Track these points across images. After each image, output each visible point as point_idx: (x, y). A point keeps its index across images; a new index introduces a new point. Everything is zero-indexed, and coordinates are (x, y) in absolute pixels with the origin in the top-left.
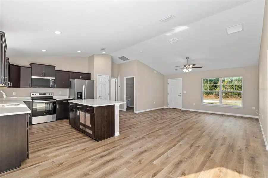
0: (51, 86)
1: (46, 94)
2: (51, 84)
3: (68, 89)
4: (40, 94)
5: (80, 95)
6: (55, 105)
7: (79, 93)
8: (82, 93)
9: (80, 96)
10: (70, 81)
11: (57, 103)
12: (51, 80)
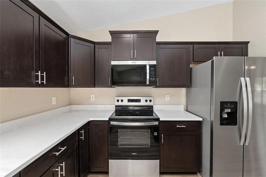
0: (148, 83)
1: (139, 101)
2: (148, 77)
3: (183, 90)
4: (129, 101)
5: (229, 111)
6: (156, 134)
7: (226, 103)
8: (235, 103)
9: (228, 113)
10: (191, 68)
11: (160, 129)
12: (148, 67)
